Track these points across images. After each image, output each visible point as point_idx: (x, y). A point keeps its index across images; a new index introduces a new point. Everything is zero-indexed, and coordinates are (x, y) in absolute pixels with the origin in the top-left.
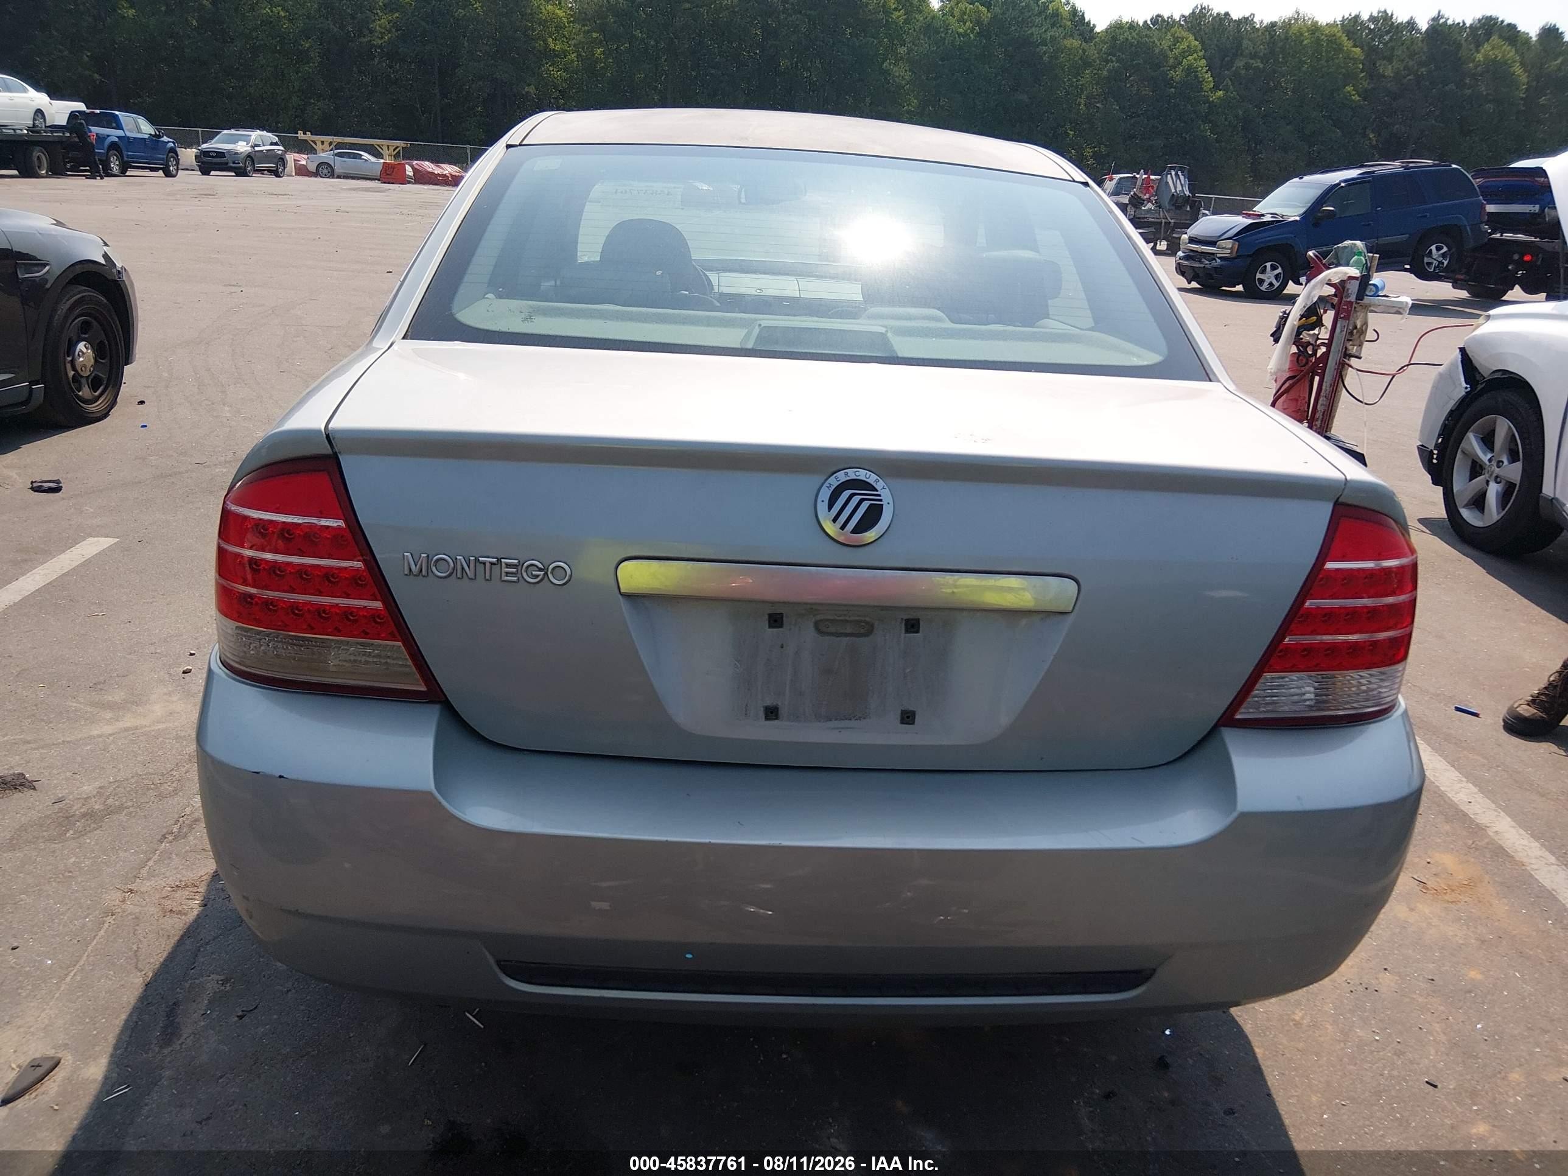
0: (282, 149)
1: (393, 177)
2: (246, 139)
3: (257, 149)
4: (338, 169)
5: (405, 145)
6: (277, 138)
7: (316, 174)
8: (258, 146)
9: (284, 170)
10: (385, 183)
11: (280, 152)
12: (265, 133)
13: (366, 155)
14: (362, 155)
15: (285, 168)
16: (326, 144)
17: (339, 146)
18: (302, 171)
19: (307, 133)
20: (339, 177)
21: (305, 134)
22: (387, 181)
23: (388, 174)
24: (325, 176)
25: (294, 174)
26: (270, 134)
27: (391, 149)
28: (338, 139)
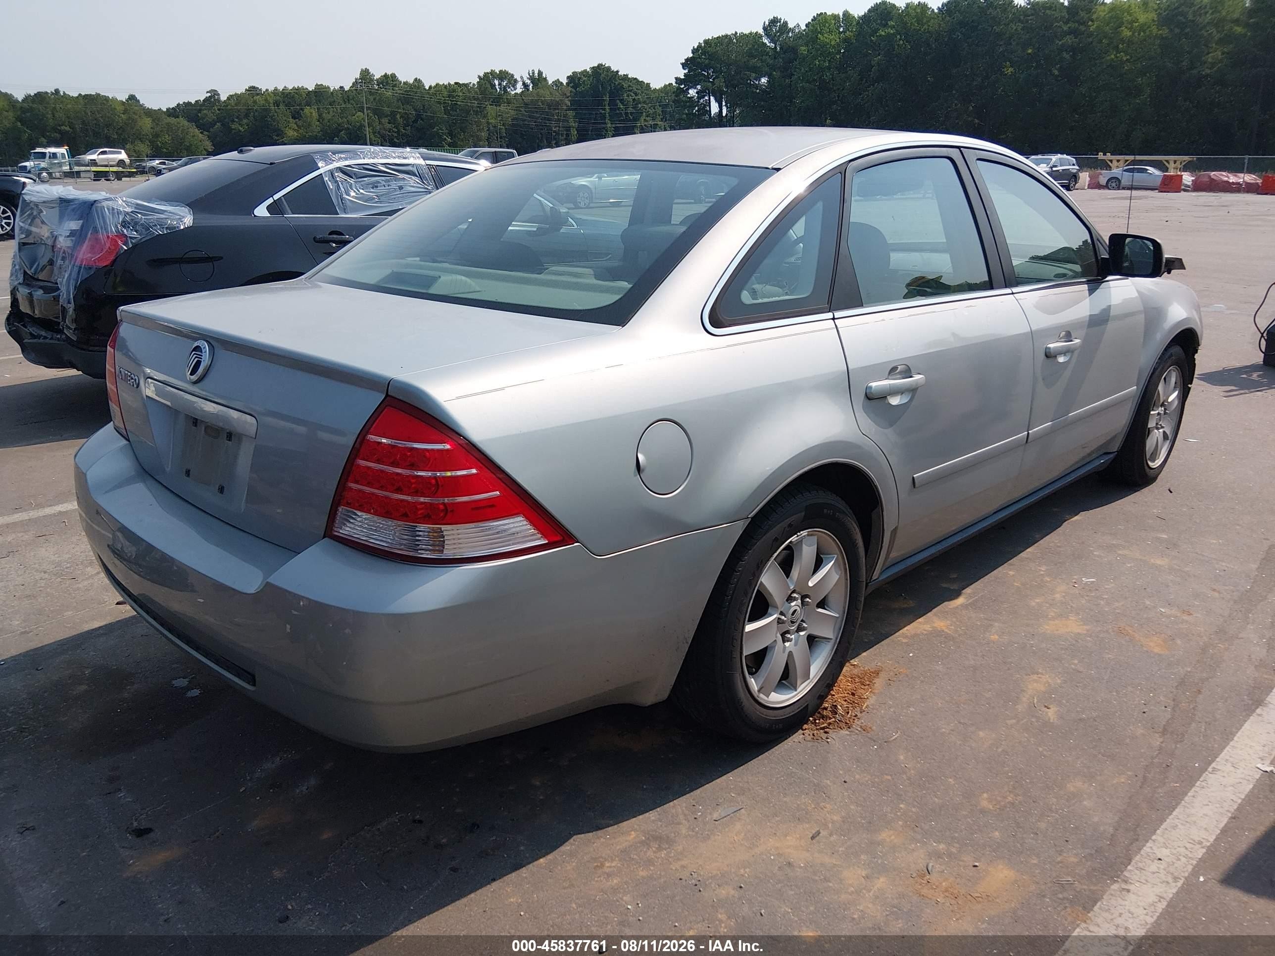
0: (1078, 168)
1: (1169, 186)
2: (1047, 162)
3: (1054, 169)
4: (1124, 182)
5: (1191, 159)
6: (1074, 160)
7: (1106, 187)
8: (1056, 166)
9: (1074, 185)
10: (1162, 192)
11: (1075, 171)
12: (1065, 156)
13: (1151, 170)
14: (1147, 170)
15: (1076, 183)
16: (1121, 163)
17: (1134, 162)
18: (1095, 185)
19: (1108, 154)
20: (1124, 189)
21: (1105, 154)
22: (1164, 190)
23: (1165, 185)
24: (1114, 188)
25: (1086, 188)
26: (1069, 157)
27: (1178, 163)
28: (1131, 158)
